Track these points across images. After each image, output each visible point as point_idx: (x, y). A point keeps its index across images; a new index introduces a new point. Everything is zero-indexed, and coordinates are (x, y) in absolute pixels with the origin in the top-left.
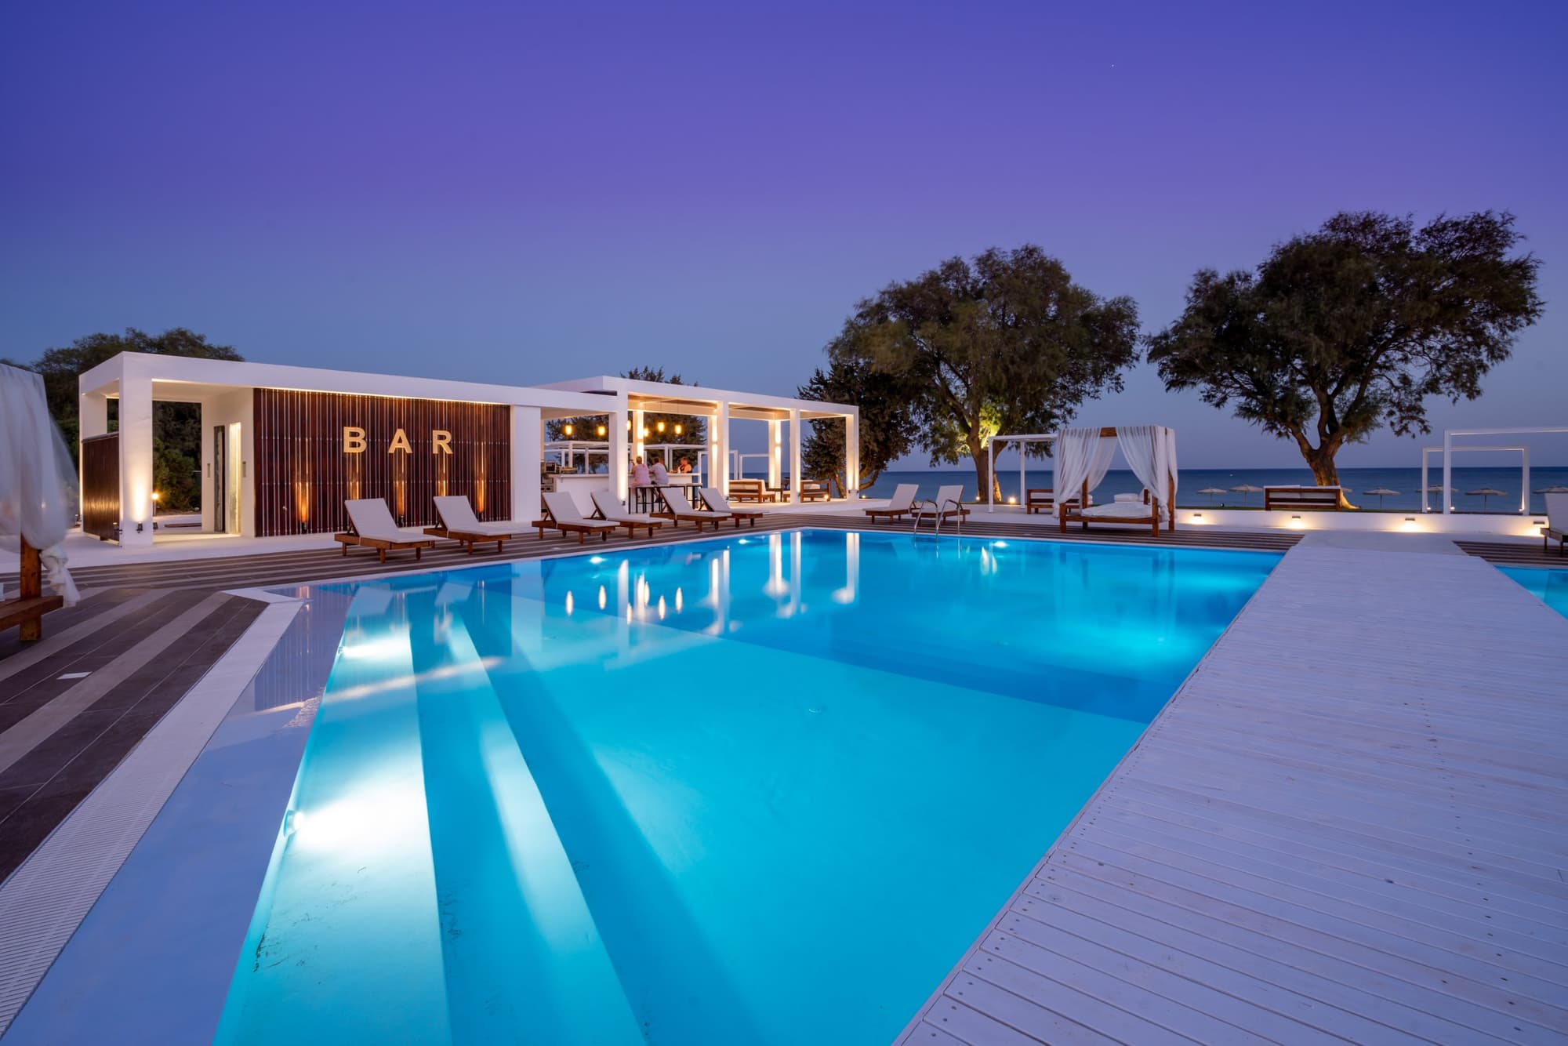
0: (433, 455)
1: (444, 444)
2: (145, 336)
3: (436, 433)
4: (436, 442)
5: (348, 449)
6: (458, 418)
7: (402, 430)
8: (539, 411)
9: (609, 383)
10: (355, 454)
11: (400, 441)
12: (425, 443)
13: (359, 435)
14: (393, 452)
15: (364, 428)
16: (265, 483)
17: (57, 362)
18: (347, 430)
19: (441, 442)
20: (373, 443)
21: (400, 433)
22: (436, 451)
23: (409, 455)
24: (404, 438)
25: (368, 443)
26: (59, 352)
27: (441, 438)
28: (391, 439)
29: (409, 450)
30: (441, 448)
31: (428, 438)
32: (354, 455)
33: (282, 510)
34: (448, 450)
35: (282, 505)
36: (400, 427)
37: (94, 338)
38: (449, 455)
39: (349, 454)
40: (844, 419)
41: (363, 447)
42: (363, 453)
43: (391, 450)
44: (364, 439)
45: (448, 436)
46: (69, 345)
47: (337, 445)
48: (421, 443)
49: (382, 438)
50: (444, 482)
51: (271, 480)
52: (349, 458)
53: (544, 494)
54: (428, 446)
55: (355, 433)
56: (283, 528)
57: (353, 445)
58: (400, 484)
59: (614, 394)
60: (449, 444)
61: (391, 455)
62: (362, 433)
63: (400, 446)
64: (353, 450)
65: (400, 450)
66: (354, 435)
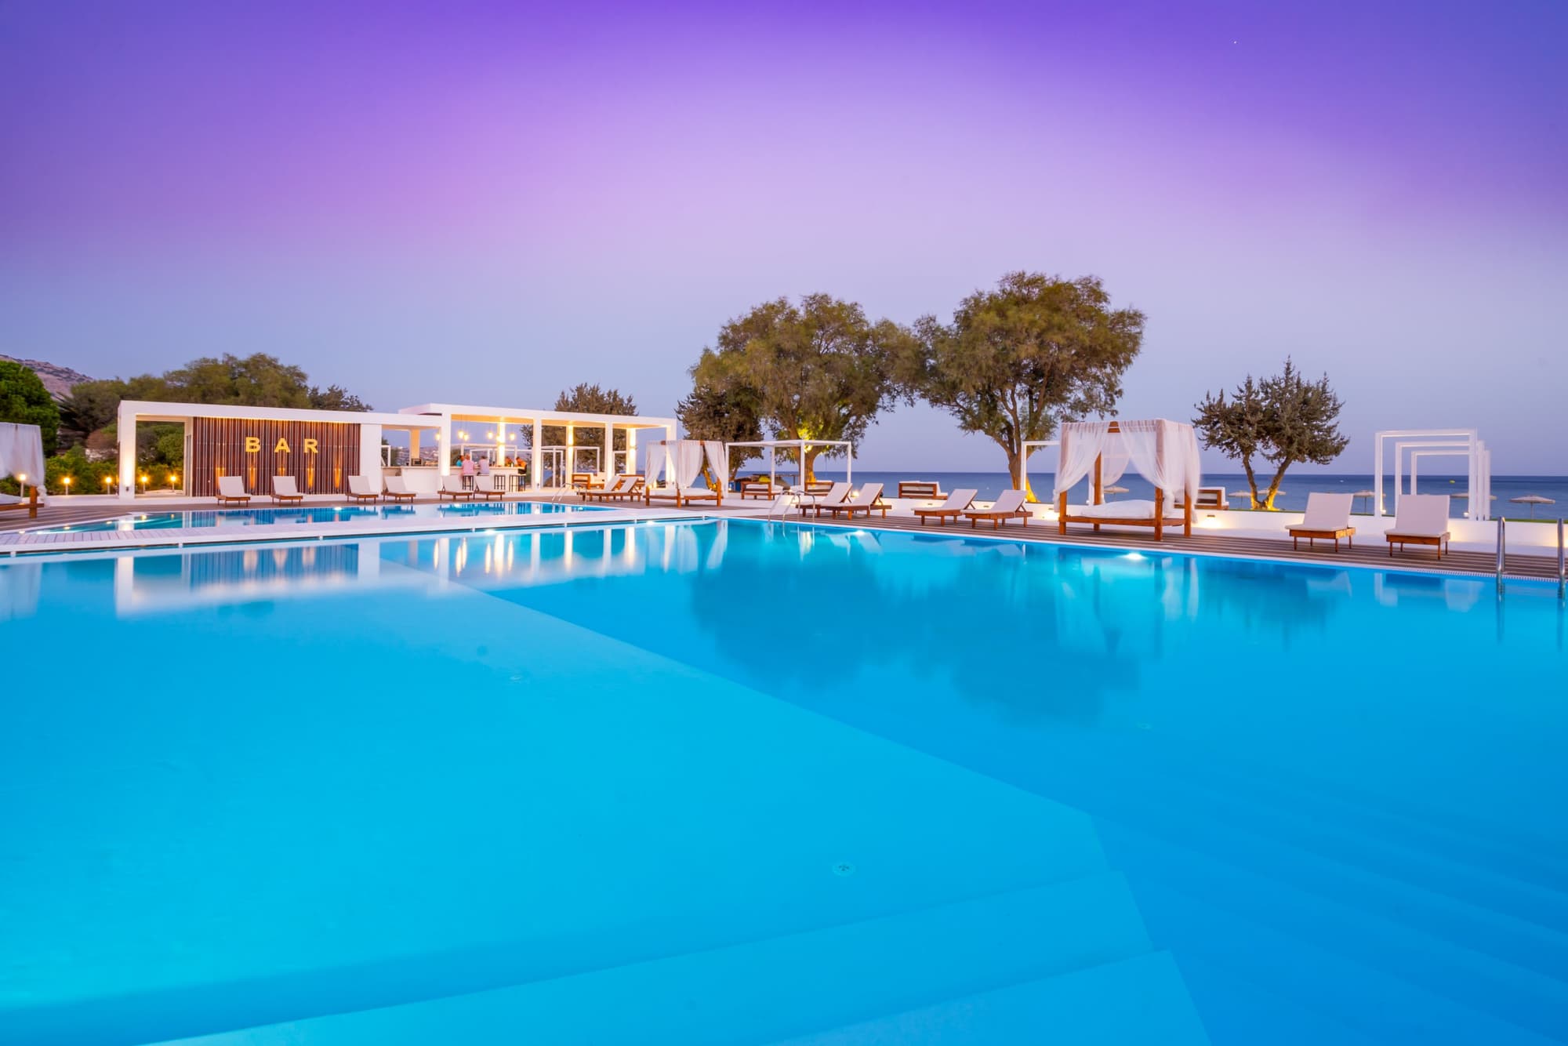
0: (305, 454)
1: (312, 447)
2: (236, 359)
3: (306, 441)
4: (307, 446)
5: (248, 450)
6: (322, 431)
7: (284, 439)
8: (381, 426)
9: (434, 408)
11: (282, 445)
12: (299, 446)
13: (256, 442)
14: (278, 452)
15: (259, 438)
16: (198, 468)
17: (172, 380)
18: (248, 439)
19: (310, 446)
20: (265, 446)
21: (282, 441)
22: (306, 451)
23: (288, 454)
24: (285, 443)
25: (262, 446)
26: (174, 373)
27: (311, 443)
28: (277, 444)
29: (288, 451)
30: (310, 450)
31: (301, 444)
32: (253, 453)
33: (208, 483)
34: (315, 451)
35: (208, 479)
36: (283, 437)
37: (201, 361)
38: (316, 454)
39: (249, 452)
40: (665, 429)
41: (258, 448)
42: (258, 452)
43: (276, 451)
44: (259, 444)
45: (316, 442)
46: (181, 367)
47: (242, 447)
48: (295, 445)
49: (271, 444)
50: (312, 470)
51: (202, 466)
52: (249, 454)
53: (387, 478)
54: (301, 447)
56: (208, 492)
57: (252, 447)
58: (282, 470)
59: (440, 414)
60: (316, 447)
61: (276, 453)
62: (258, 440)
63: (282, 448)
64: (252, 450)
65: (282, 451)
66: (253, 441)
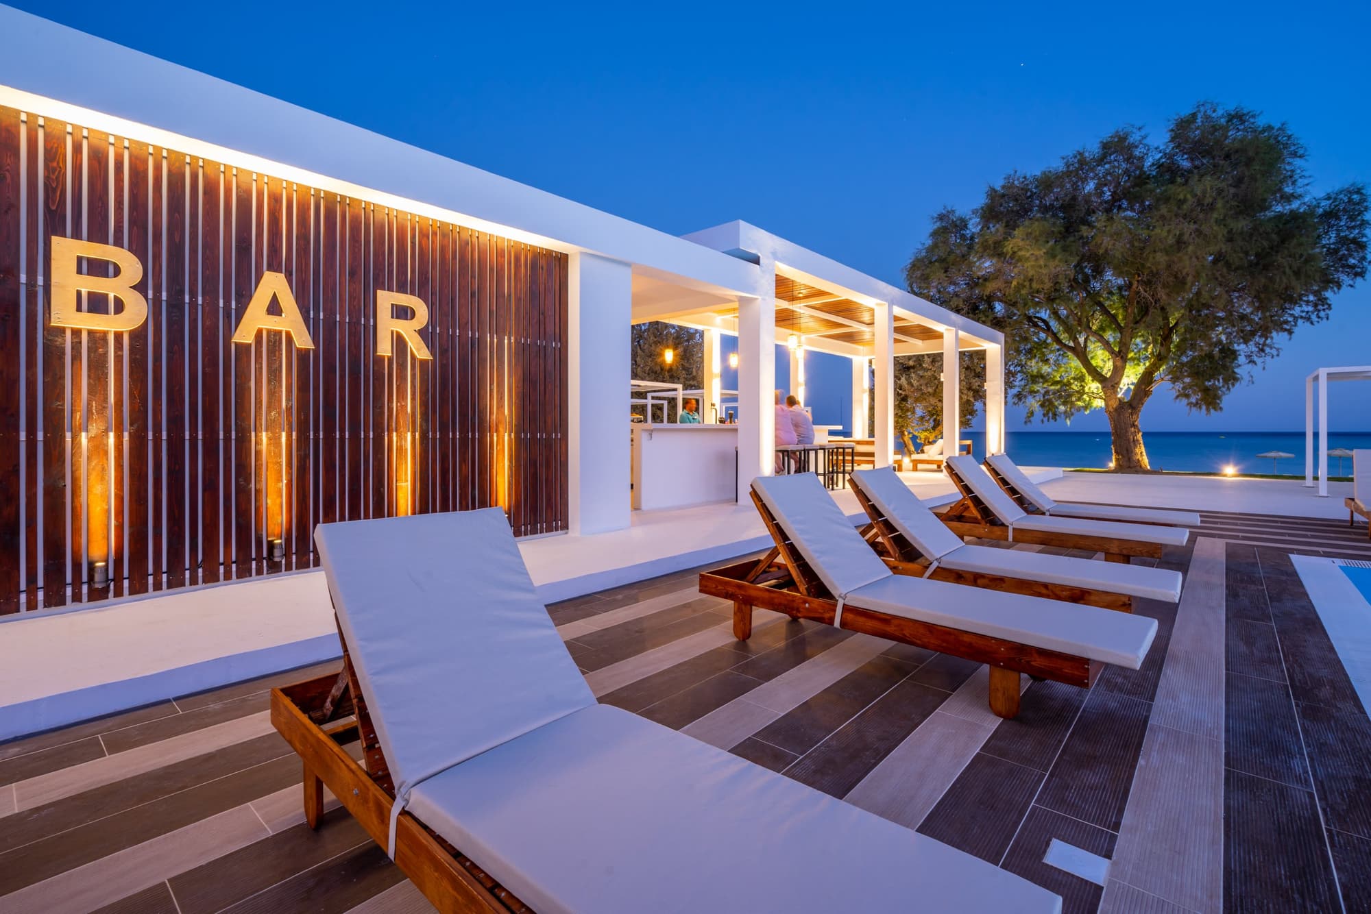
0: (379, 360)
1: (408, 330)
3: (386, 299)
4: (387, 326)
5: (69, 318)
6: (446, 265)
7: (281, 277)
10: (105, 334)
11: (274, 308)
12: (354, 324)
13: (117, 271)
14: (250, 339)
15: (139, 249)
18: (69, 249)
19: (401, 326)
20: (176, 305)
21: (273, 284)
22: (385, 348)
23: (303, 355)
24: (288, 301)
25: (157, 302)
27: (402, 313)
28: (245, 297)
29: (303, 340)
30: (400, 343)
31: (364, 310)
32: (98, 339)
34: (419, 350)
36: (274, 267)
38: (424, 363)
39: (76, 333)
41: (136, 312)
42: (138, 336)
43: (244, 334)
44: (141, 288)
45: (422, 311)
48: (340, 321)
49: (211, 292)
50: (409, 435)
52: (76, 346)
54: (362, 332)
55: (105, 264)
57: (97, 304)
58: (275, 441)
59: (756, 260)
60: (422, 333)
61: (243, 349)
62: (131, 267)
63: (272, 323)
64: (90, 322)
65: (275, 336)
66: (98, 268)
